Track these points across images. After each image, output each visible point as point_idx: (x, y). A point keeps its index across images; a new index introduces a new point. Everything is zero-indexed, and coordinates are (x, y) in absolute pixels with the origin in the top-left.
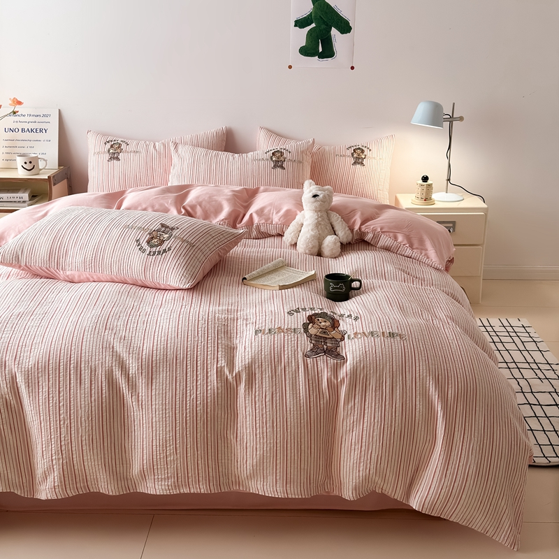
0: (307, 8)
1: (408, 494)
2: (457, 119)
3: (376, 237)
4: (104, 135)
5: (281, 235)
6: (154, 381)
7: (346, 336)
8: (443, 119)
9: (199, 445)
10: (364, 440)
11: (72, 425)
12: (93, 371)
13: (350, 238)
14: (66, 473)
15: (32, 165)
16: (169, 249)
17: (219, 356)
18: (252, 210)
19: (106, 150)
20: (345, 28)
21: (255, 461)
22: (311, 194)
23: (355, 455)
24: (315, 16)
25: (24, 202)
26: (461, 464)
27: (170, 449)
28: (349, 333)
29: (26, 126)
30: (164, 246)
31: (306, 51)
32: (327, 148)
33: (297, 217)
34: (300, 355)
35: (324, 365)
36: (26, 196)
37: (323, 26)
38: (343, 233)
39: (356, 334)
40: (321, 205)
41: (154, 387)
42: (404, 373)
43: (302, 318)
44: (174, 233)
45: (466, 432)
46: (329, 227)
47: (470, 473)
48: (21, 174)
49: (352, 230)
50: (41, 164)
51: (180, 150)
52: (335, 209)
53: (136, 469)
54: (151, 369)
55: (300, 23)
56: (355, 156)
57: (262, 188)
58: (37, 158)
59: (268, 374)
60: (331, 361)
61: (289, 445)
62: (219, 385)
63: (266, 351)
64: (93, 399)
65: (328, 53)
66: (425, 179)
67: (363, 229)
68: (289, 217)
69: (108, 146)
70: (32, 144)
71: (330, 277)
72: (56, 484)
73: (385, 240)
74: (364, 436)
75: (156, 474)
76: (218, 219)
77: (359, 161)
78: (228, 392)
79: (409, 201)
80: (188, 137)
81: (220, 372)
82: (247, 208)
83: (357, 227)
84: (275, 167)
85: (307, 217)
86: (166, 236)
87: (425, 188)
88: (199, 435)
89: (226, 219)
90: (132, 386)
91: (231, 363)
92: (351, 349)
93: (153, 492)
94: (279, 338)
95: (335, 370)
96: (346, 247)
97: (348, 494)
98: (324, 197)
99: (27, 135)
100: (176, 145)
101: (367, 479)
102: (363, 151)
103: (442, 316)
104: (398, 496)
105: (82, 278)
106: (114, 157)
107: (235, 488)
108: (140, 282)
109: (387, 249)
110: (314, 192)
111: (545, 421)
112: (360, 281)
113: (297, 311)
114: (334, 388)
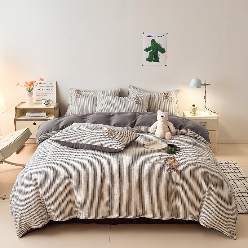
0: (149, 44)
2: (207, 85)
20: (163, 51)
24: (152, 47)
29: (44, 88)
31: (148, 60)
37: (155, 51)
38: (173, 129)
40: (164, 120)
46: (167, 127)
55: (146, 50)
58: (49, 100)
65: (157, 60)
66: (194, 106)
71: (169, 145)
79: (188, 114)
98: (166, 117)
99: (44, 91)
110: (162, 115)
112: (180, 148)
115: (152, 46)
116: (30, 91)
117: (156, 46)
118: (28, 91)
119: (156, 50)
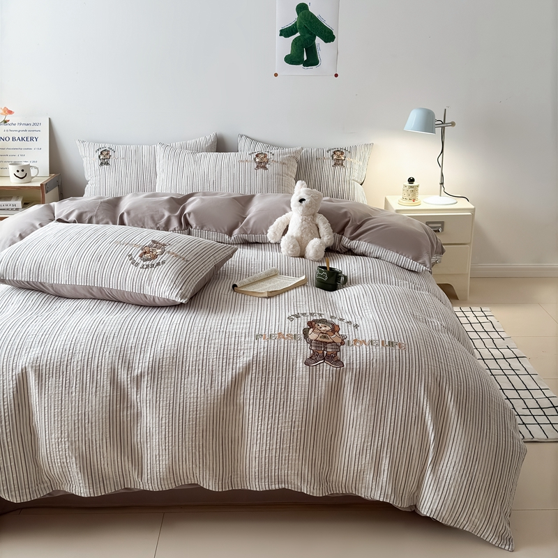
0: (292, 18)
15: (24, 172)
20: (329, 36)
22: (298, 198)
24: (299, 26)
29: (17, 135)
31: (291, 60)
36: (19, 203)
37: (308, 36)
46: (314, 231)
48: (13, 182)
50: (33, 172)
55: (286, 33)
58: (29, 166)
65: (313, 61)
70: (23, 152)
98: (311, 201)
99: (18, 144)
110: (302, 196)
115: (300, 23)
117: (310, 22)
119: (311, 34)
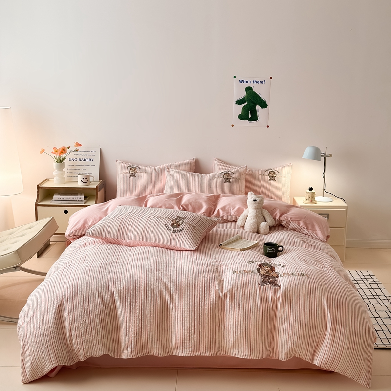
0: (243, 94)
1: (313, 357)
2: (328, 156)
3: (288, 223)
4: (126, 162)
5: (235, 221)
6: (183, 296)
7: (279, 275)
8: (320, 156)
9: (206, 330)
10: (290, 329)
11: (143, 319)
12: (152, 291)
13: (274, 223)
14: (138, 344)
15: (86, 180)
16: (183, 229)
17: (216, 284)
18: (219, 207)
19: (128, 171)
20: (264, 105)
21: (234, 339)
22: (252, 200)
23: (286, 337)
24: (247, 99)
25: (81, 201)
26: (340, 341)
27: (192, 332)
28: (280, 273)
29: (81, 158)
30: (180, 227)
31: (241, 117)
32: (254, 170)
33: (244, 212)
34: (257, 284)
35: (269, 289)
36: (82, 197)
37: (252, 104)
38: (270, 221)
39: (284, 274)
40: (257, 206)
41: (183, 300)
42: (310, 293)
43: (255, 266)
44: (185, 220)
45: (342, 325)
46: (262, 218)
47: (345, 346)
48: (80, 185)
49: (275, 219)
50: (91, 179)
51: (171, 172)
52: (265, 208)
53: (173, 342)
54: (181, 291)
55: (239, 102)
56: (270, 175)
57: (222, 195)
58: (89, 176)
59: (241, 294)
60: (273, 287)
61: (252, 331)
62: (216, 299)
63: (239, 282)
64: (153, 305)
65: (254, 118)
66: (311, 189)
67: (281, 219)
68: (239, 212)
69: (129, 169)
70: (84, 167)
71: (266, 244)
72: (133, 350)
73: (293, 225)
74: (290, 326)
75: (184, 345)
76: (200, 213)
77: (272, 178)
78: (221, 302)
79: (301, 201)
80: (174, 164)
81: (216, 292)
82: (215, 206)
83: (277, 218)
84: (226, 182)
85: (250, 212)
86: (181, 222)
87: (311, 194)
88: (206, 325)
89: (205, 212)
90: (172, 299)
91: (222, 288)
92: (282, 281)
93: (182, 355)
94: (245, 275)
95: (275, 292)
96: (272, 228)
97: (282, 357)
98: (260, 201)
99: (82, 163)
100: (168, 169)
101: (292, 349)
102: (274, 173)
103: (327, 266)
104: (308, 359)
105: (135, 244)
106: (133, 175)
107: (223, 354)
108: (167, 246)
109: (294, 230)
110: (254, 198)
111: (383, 326)
112: (283, 247)
113: (252, 262)
114: (274, 302)
115: (247, 97)
116: (60, 161)
117: (253, 97)
118: (57, 162)
119: (254, 103)
